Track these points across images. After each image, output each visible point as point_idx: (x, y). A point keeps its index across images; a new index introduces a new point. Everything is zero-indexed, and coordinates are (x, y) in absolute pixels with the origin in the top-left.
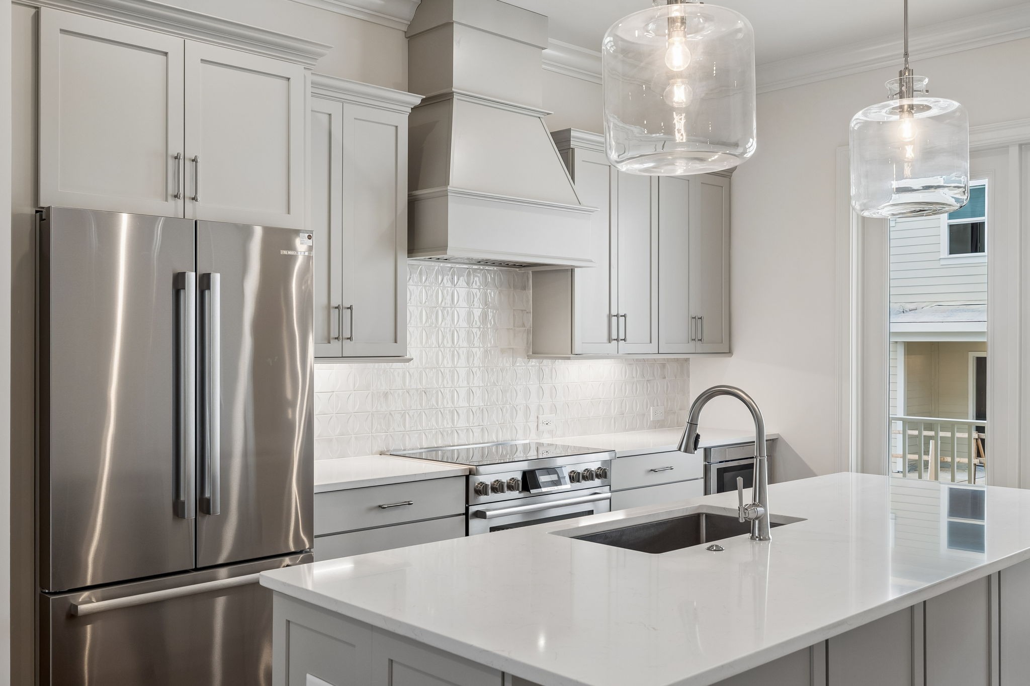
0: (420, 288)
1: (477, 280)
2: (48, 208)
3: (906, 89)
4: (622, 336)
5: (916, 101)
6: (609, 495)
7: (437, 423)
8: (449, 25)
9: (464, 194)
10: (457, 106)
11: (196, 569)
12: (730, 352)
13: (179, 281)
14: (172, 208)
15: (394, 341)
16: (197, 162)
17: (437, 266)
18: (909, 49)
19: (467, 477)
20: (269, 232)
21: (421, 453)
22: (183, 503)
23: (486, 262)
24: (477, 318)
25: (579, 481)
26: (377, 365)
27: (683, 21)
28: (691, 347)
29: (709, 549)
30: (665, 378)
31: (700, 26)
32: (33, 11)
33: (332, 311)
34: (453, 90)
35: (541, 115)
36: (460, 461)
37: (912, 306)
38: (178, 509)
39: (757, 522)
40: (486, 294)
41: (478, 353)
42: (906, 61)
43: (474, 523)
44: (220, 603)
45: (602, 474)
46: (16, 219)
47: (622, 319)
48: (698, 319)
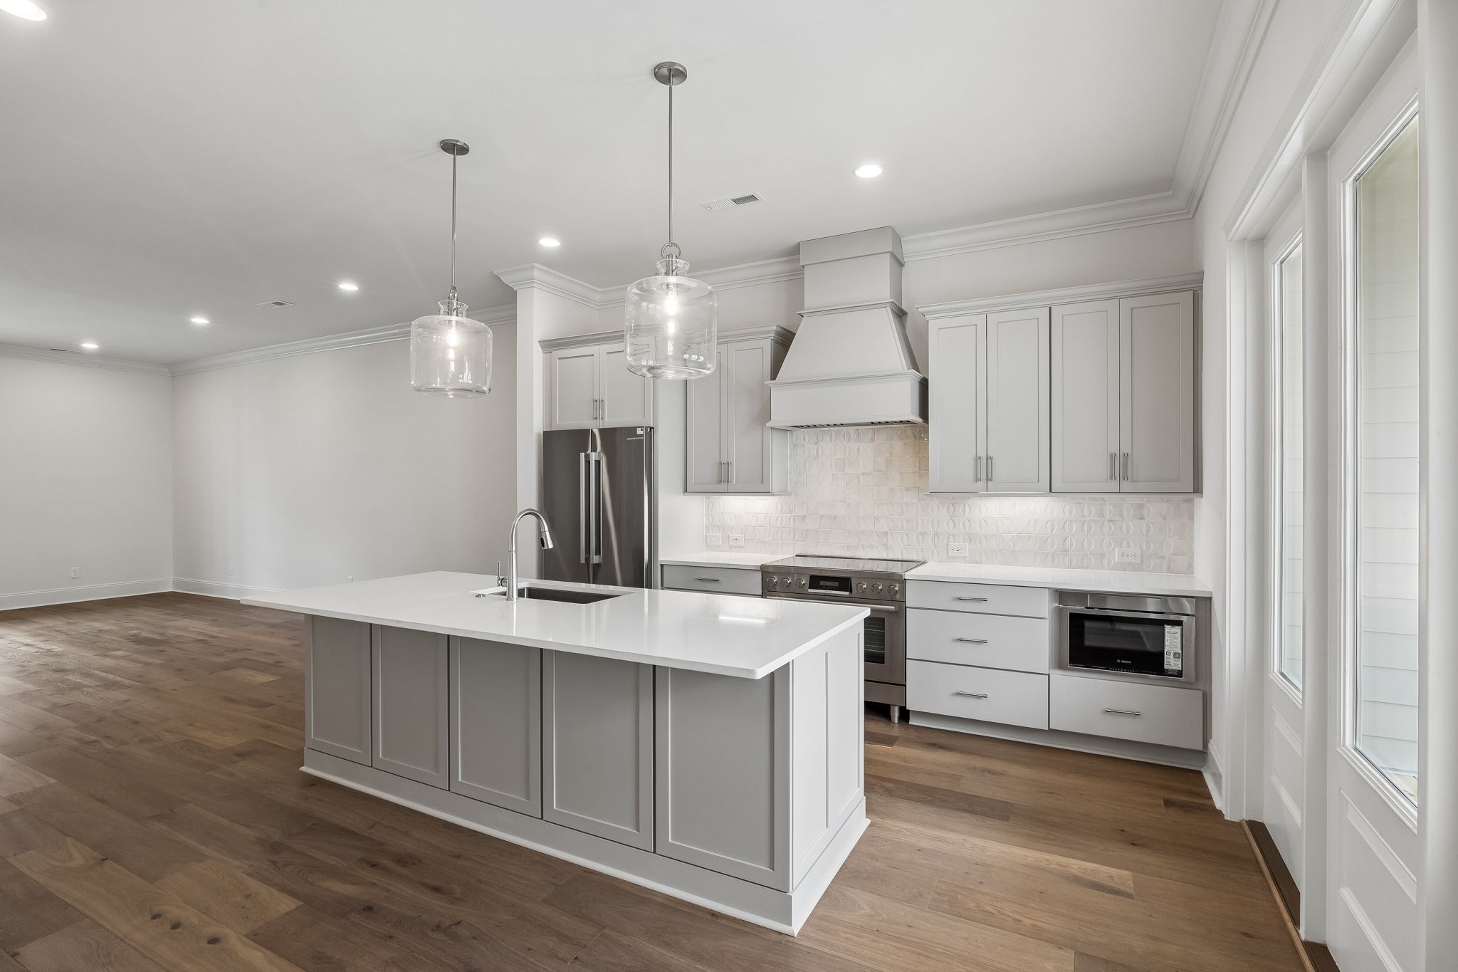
4: (989, 476)
10: (805, 321)
12: (1196, 492)
15: (761, 483)
16: (603, 401)
19: (762, 572)
30: (1142, 518)
33: (721, 465)
34: (802, 312)
35: (885, 305)
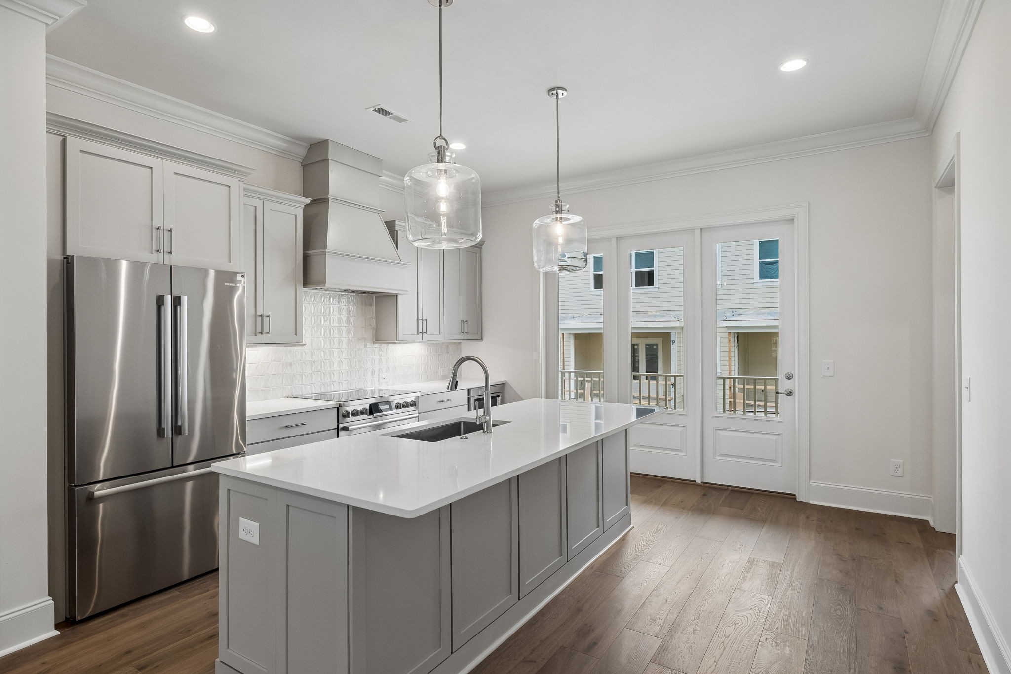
0: (311, 305)
1: (344, 301)
2: (73, 257)
3: (559, 210)
4: (424, 331)
5: (564, 216)
6: (417, 415)
7: (321, 379)
8: (327, 160)
9: (336, 254)
10: (331, 205)
11: (173, 467)
12: (482, 339)
13: (160, 301)
14: (155, 258)
15: (294, 333)
16: (171, 232)
17: (320, 292)
18: (560, 189)
19: (338, 409)
20: (219, 273)
21: (312, 396)
22: (164, 429)
23: (349, 291)
24: (344, 322)
25: (401, 408)
26: (285, 348)
27: (445, 171)
28: (461, 336)
29: (461, 438)
30: (448, 353)
31: (454, 175)
32: (61, 138)
33: (257, 317)
34: (329, 196)
35: (379, 212)
36: (335, 399)
37: (577, 315)
38: (161, 432)
39: (486, 424)
40: (349, 308)
41: (345, 340)
42: (558, 196)
43: (341, 433)
44: (189, 485)
45: (413, 404)
46: (50, 263)
47: (424, 322)
48: (464, 322)
